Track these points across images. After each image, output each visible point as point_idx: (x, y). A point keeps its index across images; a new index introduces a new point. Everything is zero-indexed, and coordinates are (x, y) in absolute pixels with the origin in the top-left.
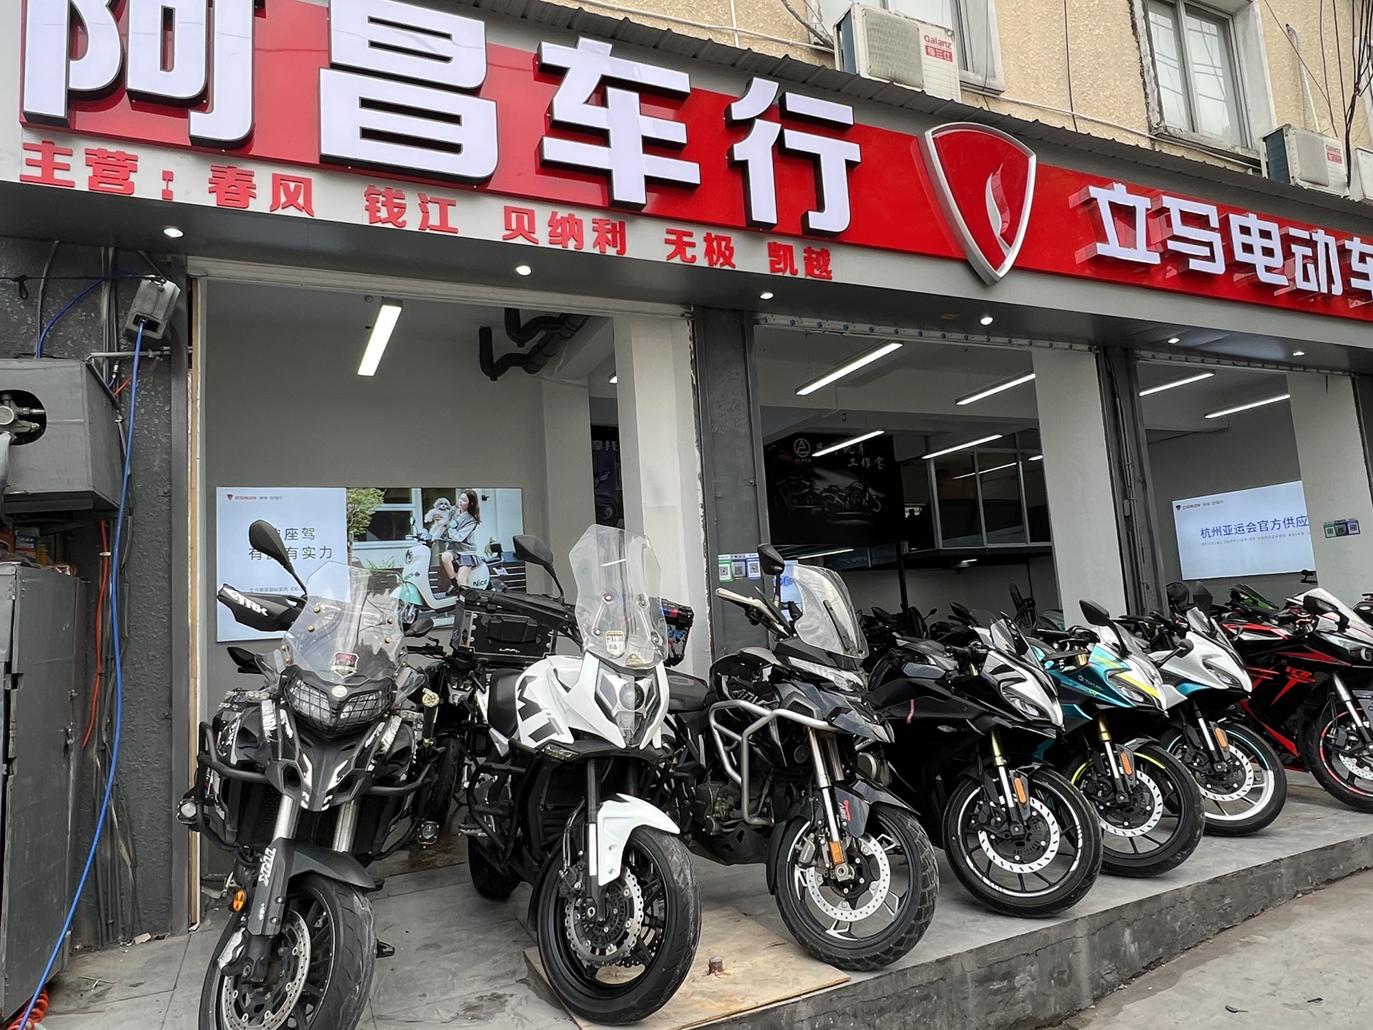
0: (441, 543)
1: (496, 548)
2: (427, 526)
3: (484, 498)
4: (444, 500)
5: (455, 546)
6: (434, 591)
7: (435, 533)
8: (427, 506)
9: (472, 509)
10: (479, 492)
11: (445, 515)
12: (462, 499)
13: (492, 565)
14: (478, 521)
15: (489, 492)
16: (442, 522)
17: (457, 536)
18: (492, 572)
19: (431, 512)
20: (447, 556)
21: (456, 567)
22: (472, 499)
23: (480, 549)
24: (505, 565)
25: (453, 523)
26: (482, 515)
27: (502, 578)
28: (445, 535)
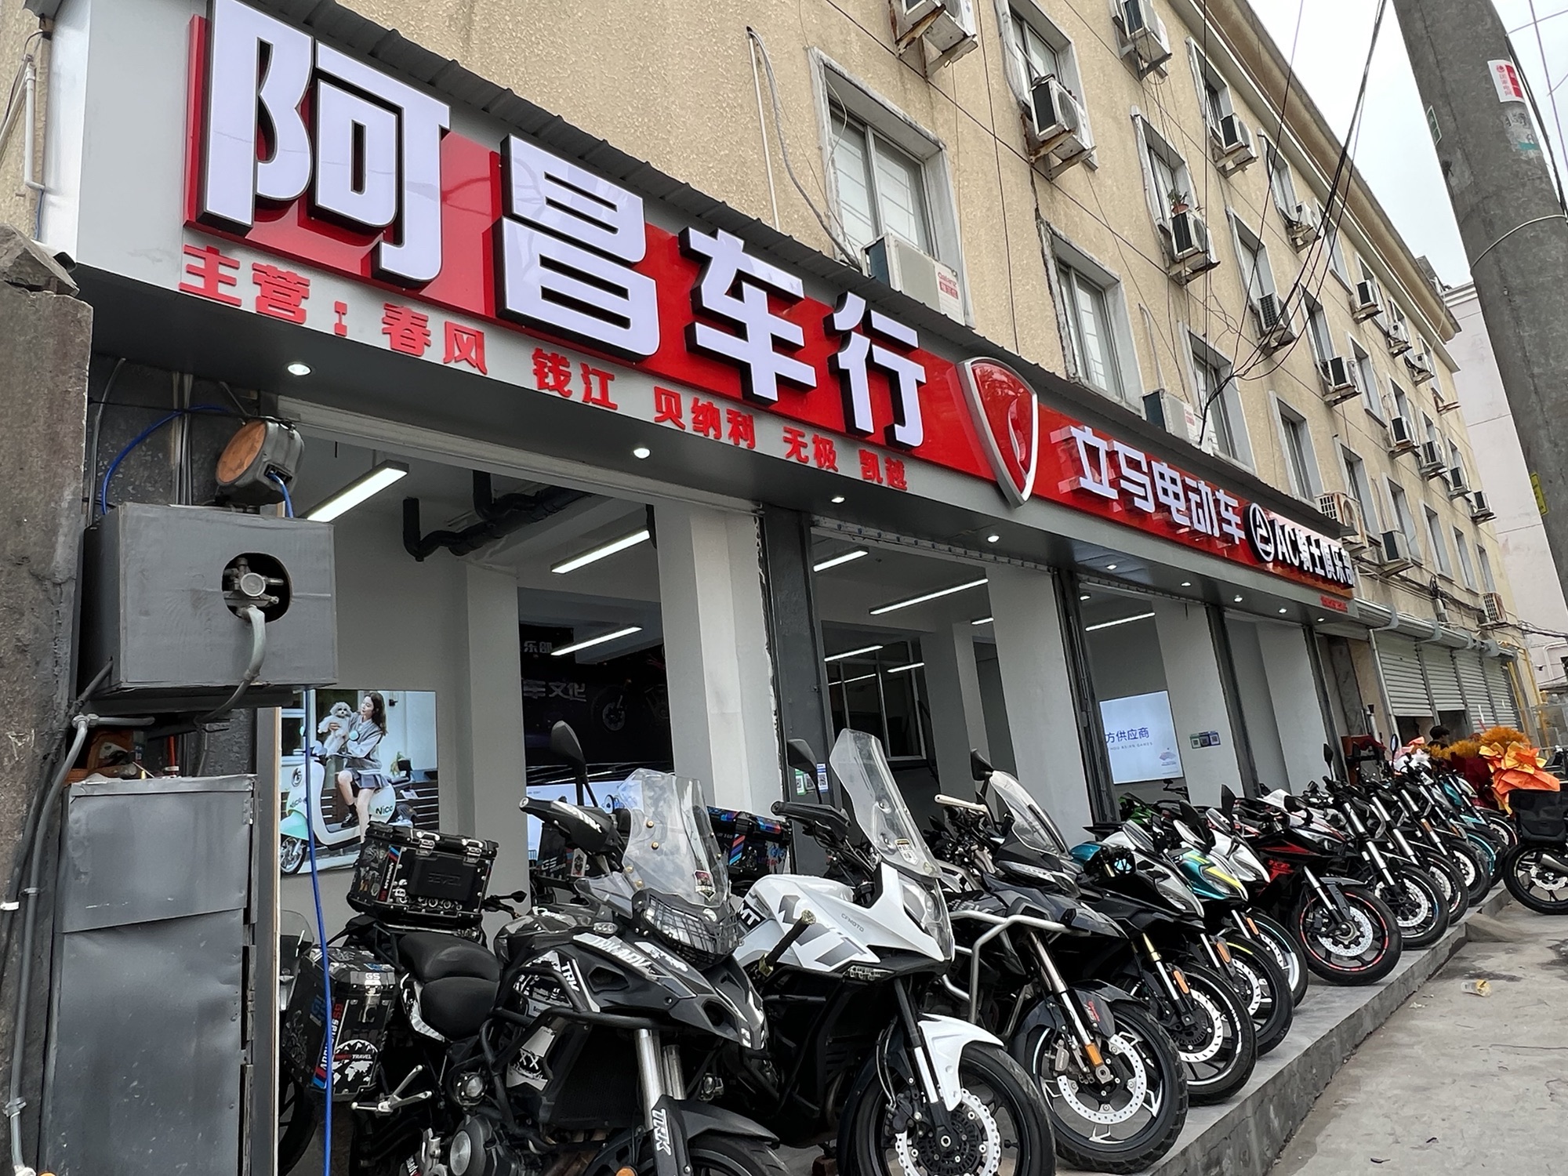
0: (338, 759)
1: (404, 765)
2: (321, 737)
3: (392, 703)
4: (344, 705)
5: (355, 763)
6: (327, 822)
7: (331, 747)
8: (322, 713)
9: (377, 717)
10: (386, 695)
11: (344, 723)
12: (365, 704)
13: (400, 786)
14: (383, 731)
15: (398, 695)
16: (340, 732)
17: (357, 750)
18: (399, 796)
19: (327, 720)
20: (345, 776)
21: (356, 790)
22: (378, 703)
23: (385, 768)
24: (415, 786)
25: (353, 734)
26: (389, 724)
27: (411, 803)
28: (343, 749)
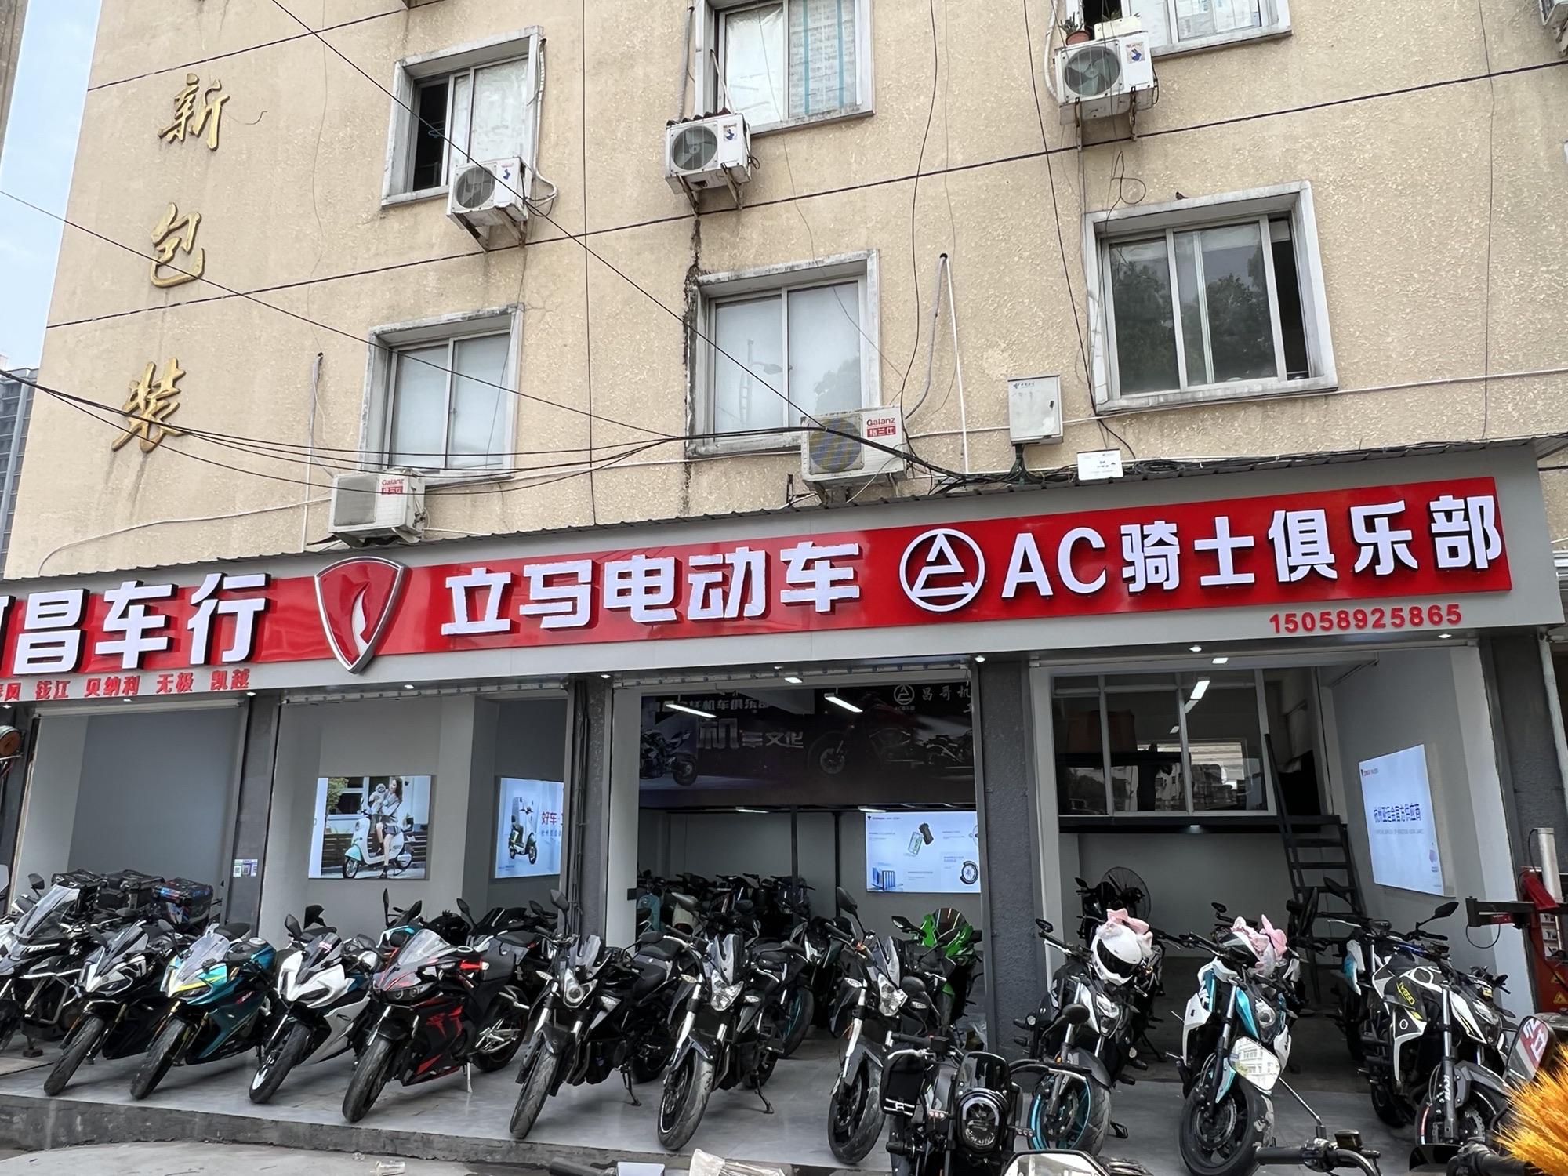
0: (377, 816)
1: (410, 821)
5: (385, 819)
7: (374, 810)
8: (371, 790)
11: (381, 796)
12: (393, 784)
21: (384, 834)
28: (380, 810)
